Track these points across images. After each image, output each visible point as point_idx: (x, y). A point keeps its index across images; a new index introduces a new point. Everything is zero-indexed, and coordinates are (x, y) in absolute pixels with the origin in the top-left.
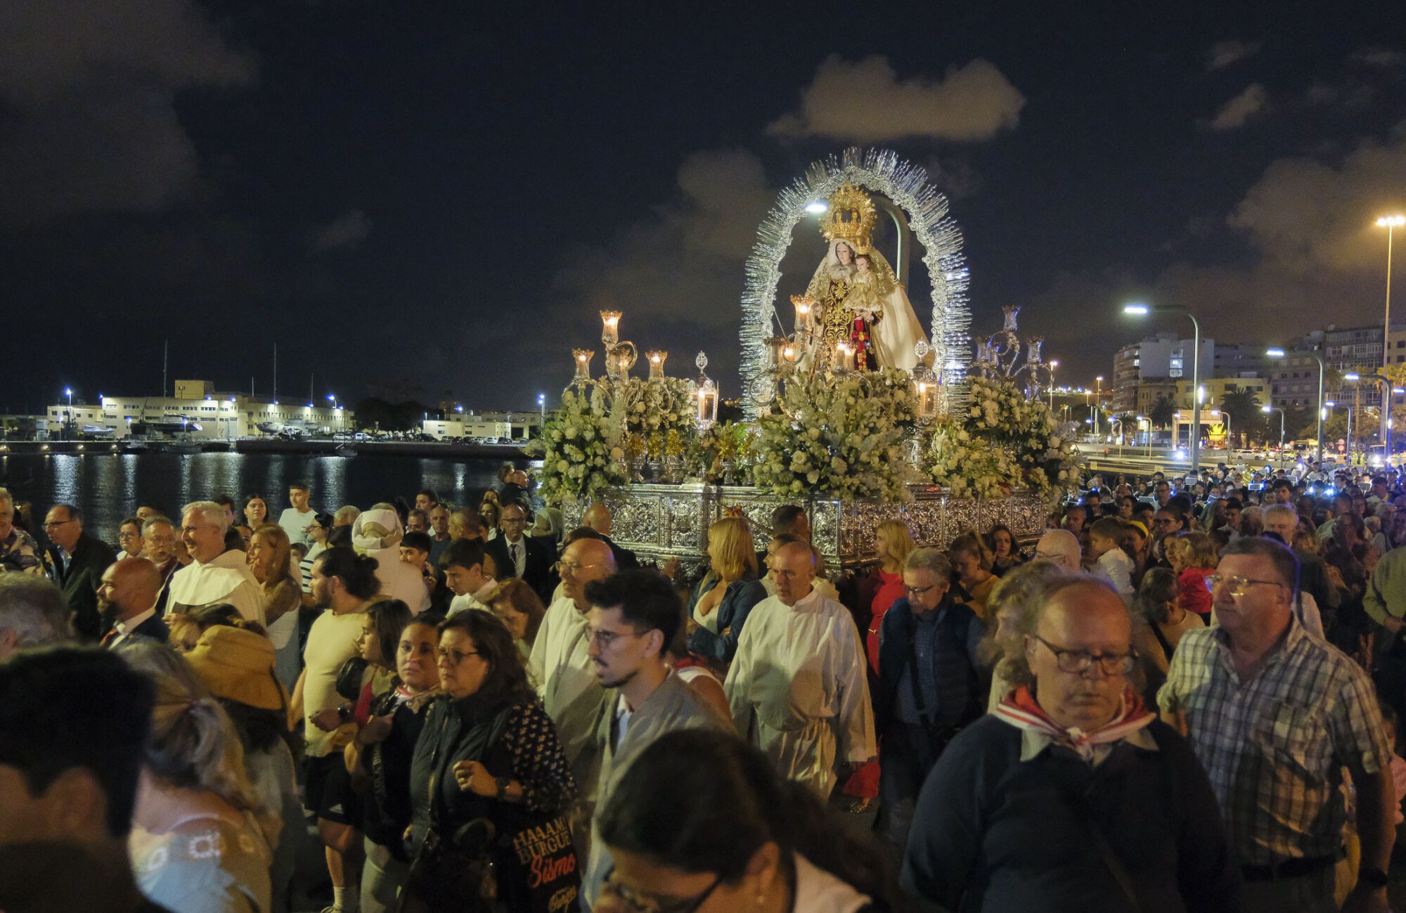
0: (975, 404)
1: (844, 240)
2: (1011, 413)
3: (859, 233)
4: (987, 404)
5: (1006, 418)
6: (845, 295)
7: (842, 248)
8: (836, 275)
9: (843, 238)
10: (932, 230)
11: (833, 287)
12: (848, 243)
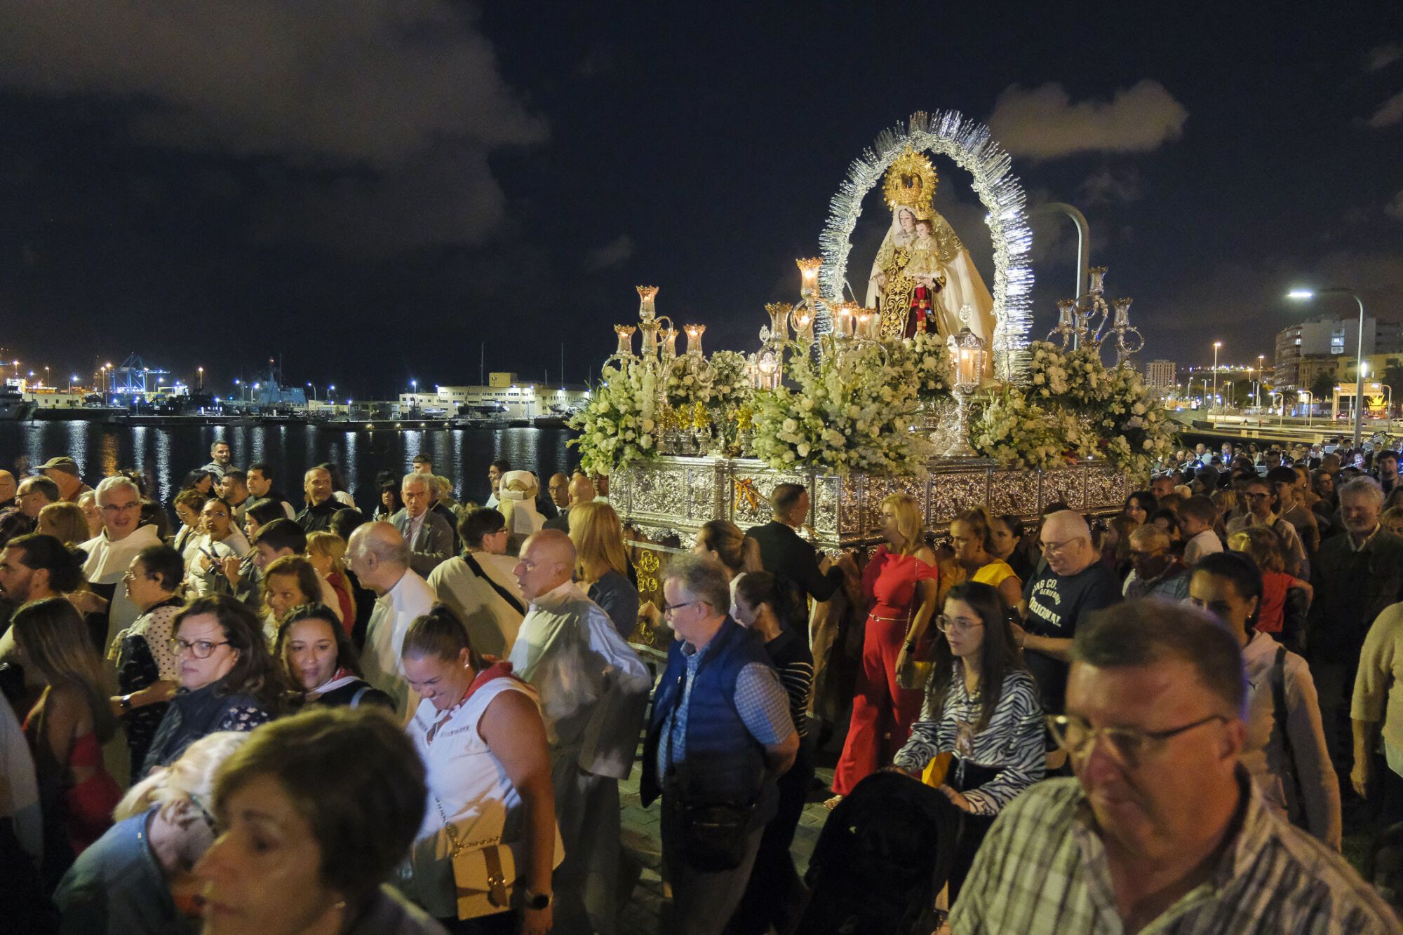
0: (1039, 371)
3: (921, 198)
4: (1052, 370)
5: (1080, 384)
7: (905, 215)
11: (896, 256)
12: (910, 209)
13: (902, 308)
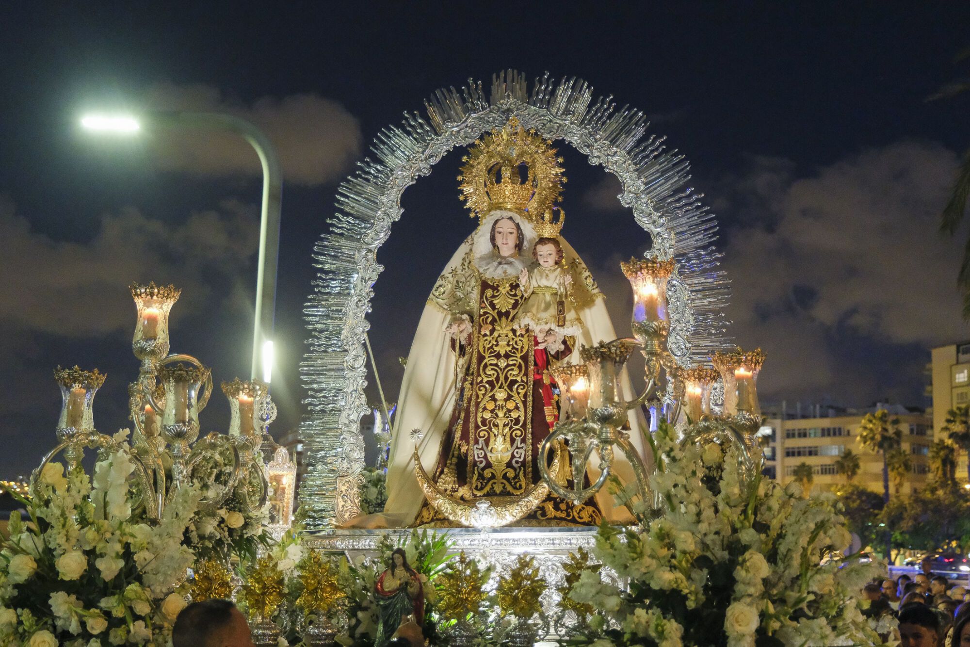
1: (510, 214)
3: (537, 203)
6: (515, 306)
7: (506, 226)
8: (493, 273)
9: (510, 210)
10: (660, 206)
11: (489, 293)
12: (518, 219)
13: (514, 382)
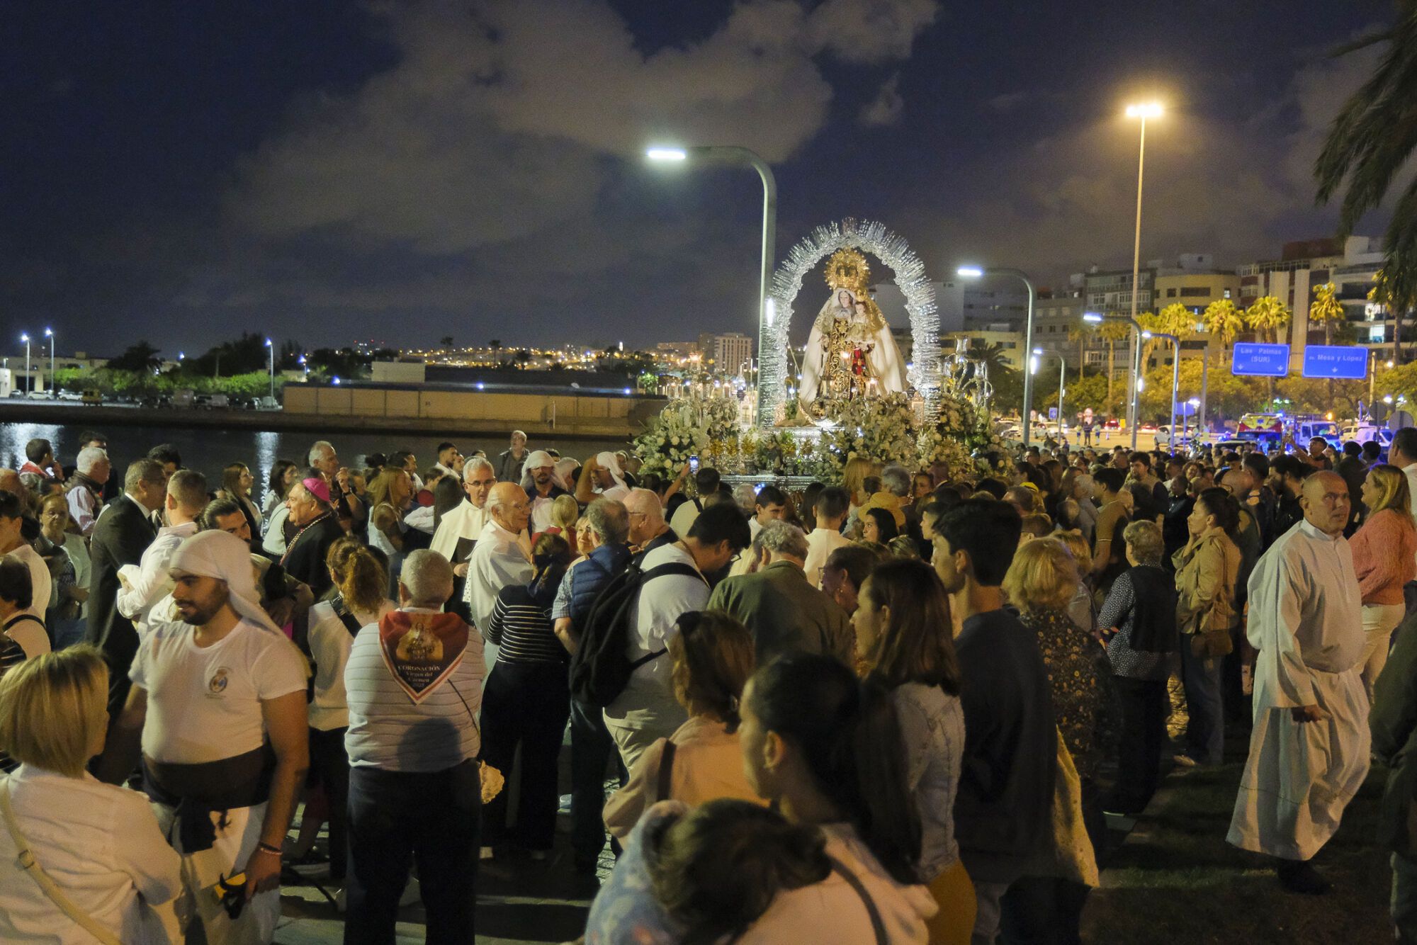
0: (943, 414)
1: (845, 290)
2: (965, 418)
3: (857, 284)
4: (951, 413)
5: (963, 422)
6: (847, 331)
7: (844, 295)
8: (839, 315)
9: (845, 288)
11: (837, 324)
12: (849, 292)
